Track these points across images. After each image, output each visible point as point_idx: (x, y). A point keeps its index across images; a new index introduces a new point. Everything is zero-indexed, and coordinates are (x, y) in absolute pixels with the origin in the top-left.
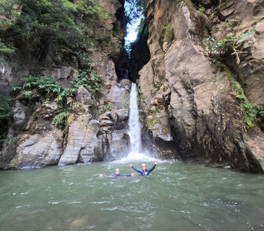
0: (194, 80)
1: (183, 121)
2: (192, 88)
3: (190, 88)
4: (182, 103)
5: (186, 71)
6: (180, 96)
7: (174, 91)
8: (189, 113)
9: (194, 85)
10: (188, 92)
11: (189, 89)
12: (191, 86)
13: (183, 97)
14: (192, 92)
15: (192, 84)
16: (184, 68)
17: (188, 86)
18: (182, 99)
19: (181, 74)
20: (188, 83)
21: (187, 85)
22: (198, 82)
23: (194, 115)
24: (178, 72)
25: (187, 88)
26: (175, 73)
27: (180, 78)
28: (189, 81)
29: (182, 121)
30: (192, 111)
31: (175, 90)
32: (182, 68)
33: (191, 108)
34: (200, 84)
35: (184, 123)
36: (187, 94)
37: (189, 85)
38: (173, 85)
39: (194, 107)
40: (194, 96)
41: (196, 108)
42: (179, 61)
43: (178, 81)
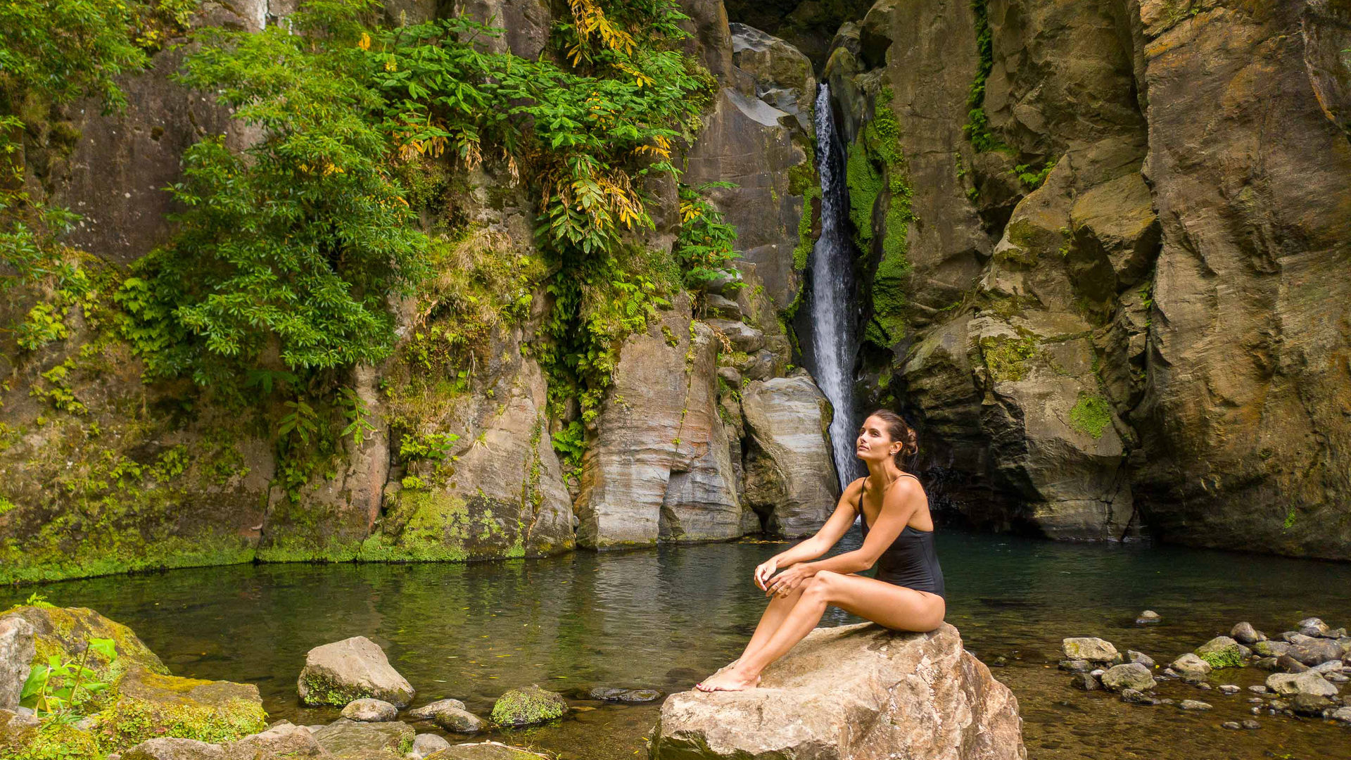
0: (1288, 227)
1: (1207, 381)
2: (1272, 255)
3: (1267, 253)
4: (1214, 305)
5: (1256, 176)
6: (1208, 273)
7: (1181, 244)
8: (1237, 352)
9: (1287, 246)
10: (1251, 267)
11: (1260, 256)
12: (1272, 247)
13: (1225, 282)
14: (1269, 270)
15: (1278, 240)
16: (1249, 157)
17: (1257, 245)
18: (1214, 290)
19: (1232, 180)
20: (1260, 233)
21: (1254, 238)
22: (1305, 239)
23: (1260, 366)
24: (1214, 168)
25: (1247, 249)
26: (1199, 164)
27: (1221, 194)
28: (1268, 226)
29: (1201, 384)
30: (1254, 347)
31: (1189, 242)
32: (1242, 155)
33: (1252, 337)
34: (1310, 250)
35: (1210, 391)
36: (1242, 271)
37: (1263, 241)
38: (1177, 215)
39: (1266, 334)
40: (1275, 292)
41: (1277, 342)
42: (1229, 119)
43: (1205, 203)
